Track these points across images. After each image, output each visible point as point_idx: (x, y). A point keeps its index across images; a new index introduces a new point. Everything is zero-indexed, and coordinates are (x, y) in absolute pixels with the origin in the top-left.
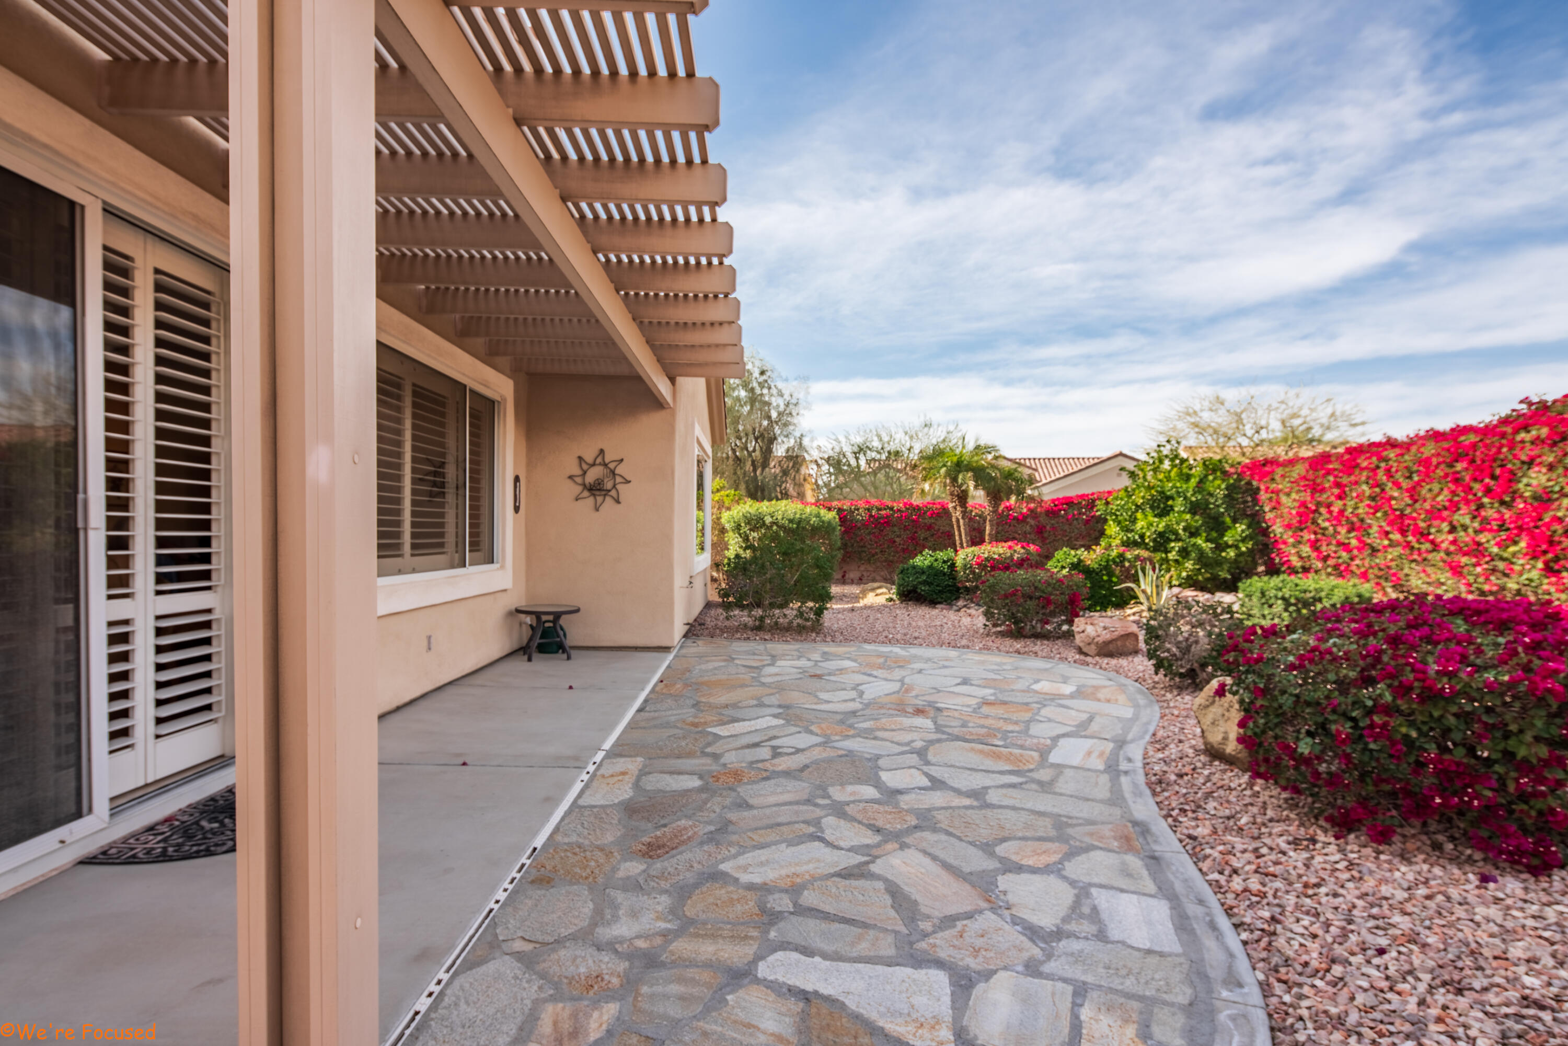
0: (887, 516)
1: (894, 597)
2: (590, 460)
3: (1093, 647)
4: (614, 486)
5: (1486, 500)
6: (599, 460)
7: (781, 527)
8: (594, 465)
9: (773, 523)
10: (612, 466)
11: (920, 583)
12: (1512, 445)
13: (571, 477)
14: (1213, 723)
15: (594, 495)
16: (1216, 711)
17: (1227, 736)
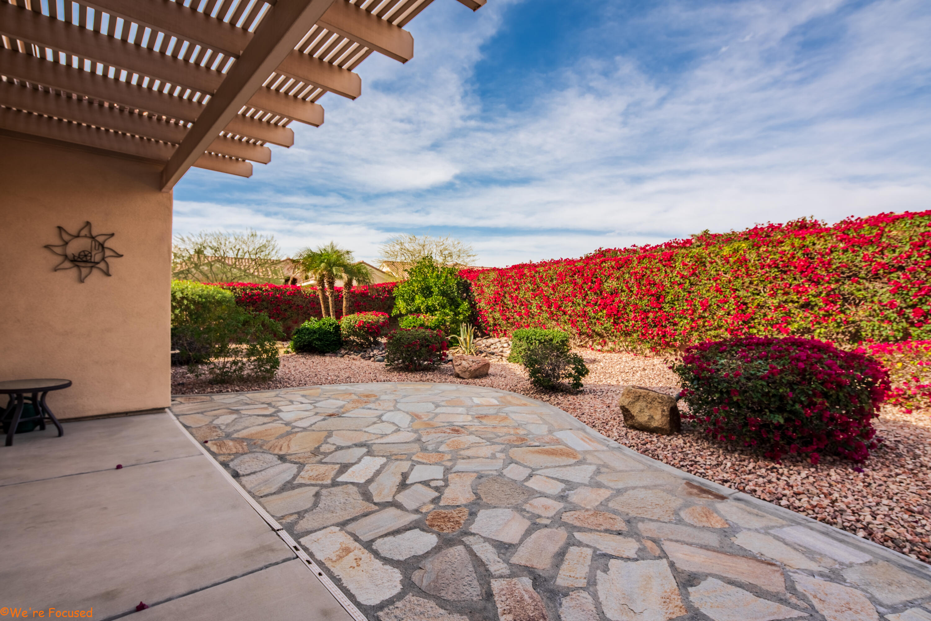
0: (258, 294)
1: (290, 350)
2: (73, 230)
3: (467, 373)
4: (103, 259)
5: (589, 292)
6: (84, 232)
7: (193, 301)
8: (78, 236)
9: (183, 298)
10: (101, 239)
11: (314, 339)
12: (600, 269)
13: (47, 247)
14: (640, 411)
15: (78, 266)
16: (641, 404)
17: (651, 418)
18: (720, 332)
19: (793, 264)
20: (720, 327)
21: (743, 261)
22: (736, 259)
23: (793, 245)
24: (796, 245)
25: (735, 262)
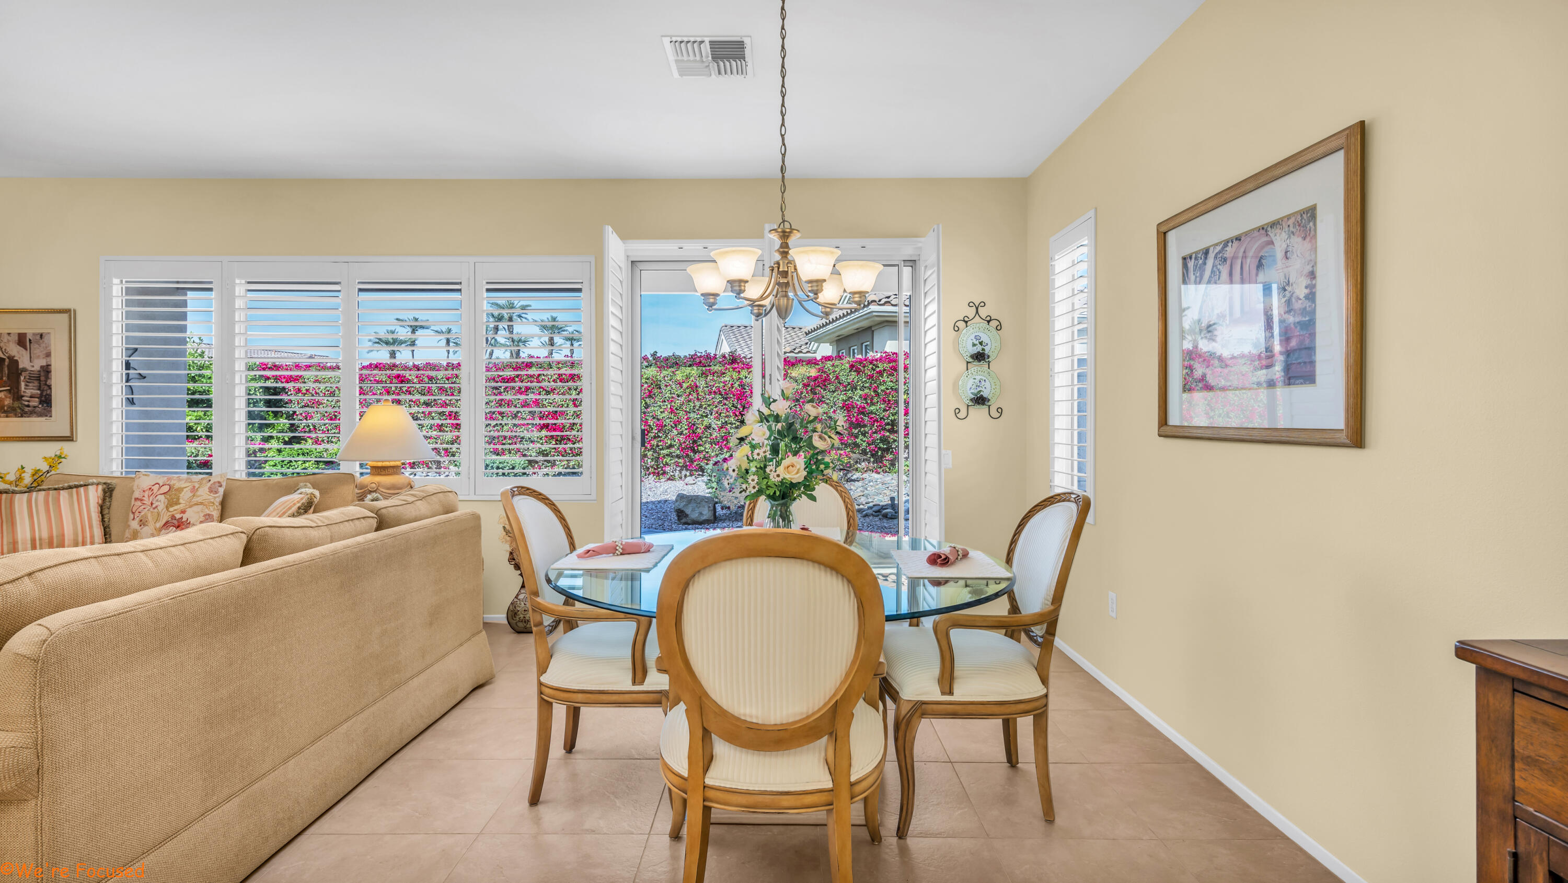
16: (693, 505)
17: (701, 514)
18: (672, 450)
19: (732, 392)
20: (671, 446)
21: (695, 387)
22: (688, 384)
23: (731, 376)
24: (734, 377)
25: (687, 387)
